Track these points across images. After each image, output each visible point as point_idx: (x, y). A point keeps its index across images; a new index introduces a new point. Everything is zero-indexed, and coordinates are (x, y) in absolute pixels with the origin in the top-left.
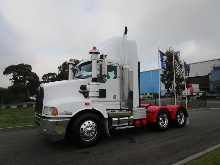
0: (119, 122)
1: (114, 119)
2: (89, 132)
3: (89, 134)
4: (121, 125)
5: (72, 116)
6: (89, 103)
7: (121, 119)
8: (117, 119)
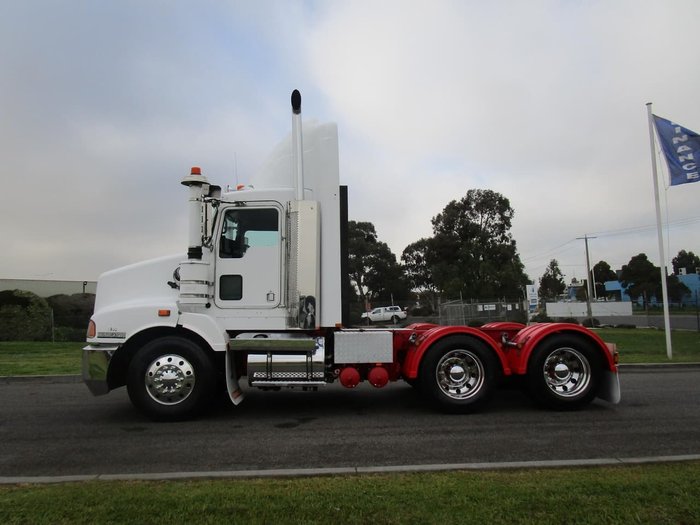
0: (269, 367)
1: (252, 358)
2: (169, 383)
3: (169, 388)
4: (275, 375)
5: (123, 341)
6: (169, 312)
7: (277, 359)
8: (261, 358)
